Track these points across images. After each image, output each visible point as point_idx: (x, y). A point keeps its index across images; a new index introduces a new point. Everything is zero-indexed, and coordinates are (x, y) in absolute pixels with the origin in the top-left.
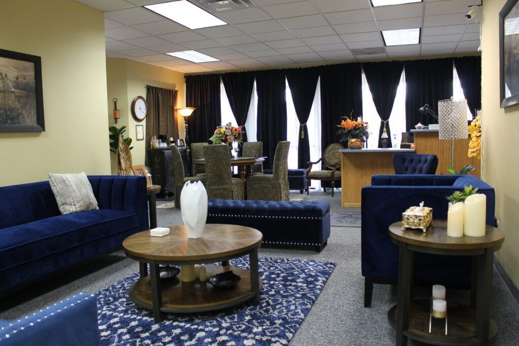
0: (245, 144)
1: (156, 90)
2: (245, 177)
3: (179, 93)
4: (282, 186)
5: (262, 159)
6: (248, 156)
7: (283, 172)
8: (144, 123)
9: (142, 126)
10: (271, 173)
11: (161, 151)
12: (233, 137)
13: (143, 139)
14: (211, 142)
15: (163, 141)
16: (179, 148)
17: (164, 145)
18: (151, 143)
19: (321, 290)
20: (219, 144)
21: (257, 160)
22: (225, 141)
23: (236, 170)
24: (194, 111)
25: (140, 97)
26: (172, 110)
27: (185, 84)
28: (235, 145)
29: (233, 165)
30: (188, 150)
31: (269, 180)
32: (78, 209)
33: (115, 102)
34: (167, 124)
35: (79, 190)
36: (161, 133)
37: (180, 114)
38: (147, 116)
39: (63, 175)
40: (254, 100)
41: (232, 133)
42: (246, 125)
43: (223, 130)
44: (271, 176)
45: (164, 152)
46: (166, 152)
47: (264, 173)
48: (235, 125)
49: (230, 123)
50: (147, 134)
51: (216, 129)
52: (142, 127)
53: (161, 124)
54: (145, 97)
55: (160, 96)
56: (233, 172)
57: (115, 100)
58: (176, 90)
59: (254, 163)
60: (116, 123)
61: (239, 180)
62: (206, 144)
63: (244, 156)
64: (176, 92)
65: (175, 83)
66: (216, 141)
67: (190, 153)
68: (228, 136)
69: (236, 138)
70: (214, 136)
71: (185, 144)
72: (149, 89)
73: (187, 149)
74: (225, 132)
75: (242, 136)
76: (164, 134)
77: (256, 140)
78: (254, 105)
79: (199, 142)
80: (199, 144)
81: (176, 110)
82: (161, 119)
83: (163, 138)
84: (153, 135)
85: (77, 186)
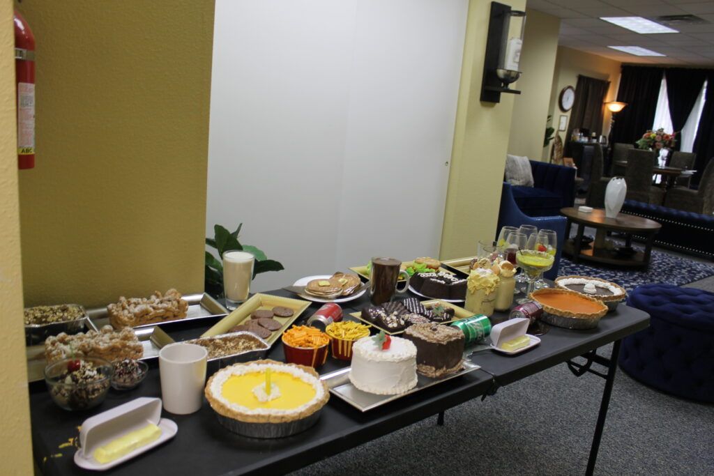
0: (675, 153)
1: (589, 79)
2: (667, 188)
3: (611, 85)
4: (705, 206)
5: (691, 172)
6: (675, 167)
7: (709, 190)
8: (569, 114)
9: (566, 116)
10: (696, 189)
11: (581, 145)
12: (662, 144)
13: (564, 131)
14: (637, 146)
15: (585, 136)
16: (601, 145)
17: (585, 140)
18: (572, 136)
19: (699, 279)
20: (646, 149)
21: (684, 172)
22: (653, 147)
23: (658, 179)
24: (624, 108)
25: (570, 87)
26: (600, 103)
27: (620, 75)
28: (664, 152)
29: (658, 173)
30: (610, 149)
31: (692, 195)
32: (521, 184)
34: (592, 118)
35: (524, 170)
36: (584, 127)
37: (608, 108)
38: (574, 107)
39: (513, 156)
40: (699, 104)
41: (662, 140)
42: (682, 131)
43: (652, 135)
44: (696, 192)
45: (583, 148)
46: (586, 147)
47: (691, 188)
48: (669, 130)
49: (662, 129)
50: (570, 126)
51: (645, 132)
53: (586, 116)
54: (574, 86)
55: (590, 87)
56: (655, 181)
58: (609, 81)
59: (679, 175)
61: (659, 189)
62: (631, 147)
63: (672, 166)
64: (608, 83)
65: (609, 74)
66: (644, 145)
67: (612, 152)
68: (657, 141)
69: (665, 146)
70: (642, 140)
71: (608, 142)
72: (581, 79)
73: (608, 147)
74: (654, 137)
75: (674, 144)
76: (587, 128)
77: (690, 151)
78: (698, 109)
79: (623, 142)
80: (624, 145)
81: (605, 103)
82: (588, 111)
83: (586, 133)
84: (576, 128)
85: (523, 166)
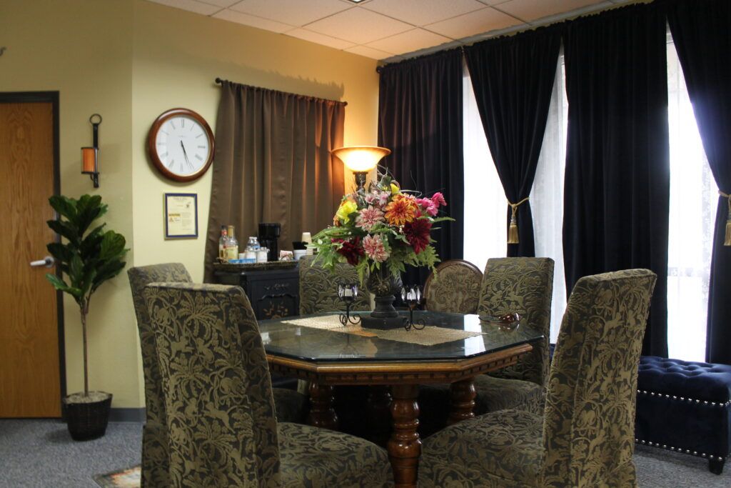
3: (349, 110)
9: (195, 196)
13: (195, 236)
18: (221, 247)
24: (384, 158)
25: (181, 112)
27: (377, 88)
33: (96, 126)
34: (296, 195)
40: (556, 118)
42: (532, 199)
50: (213, 221)
52: (192, 200)
53: (272, 192)
55: (270, 114)
57: (96, 120)
58: (342, 100)
60: (96, 186)
64: (339, 108)
65: (339, 84)
68: (365, 233)
72: (230, 93)
74: (353, 216)
82: (272, 177)
